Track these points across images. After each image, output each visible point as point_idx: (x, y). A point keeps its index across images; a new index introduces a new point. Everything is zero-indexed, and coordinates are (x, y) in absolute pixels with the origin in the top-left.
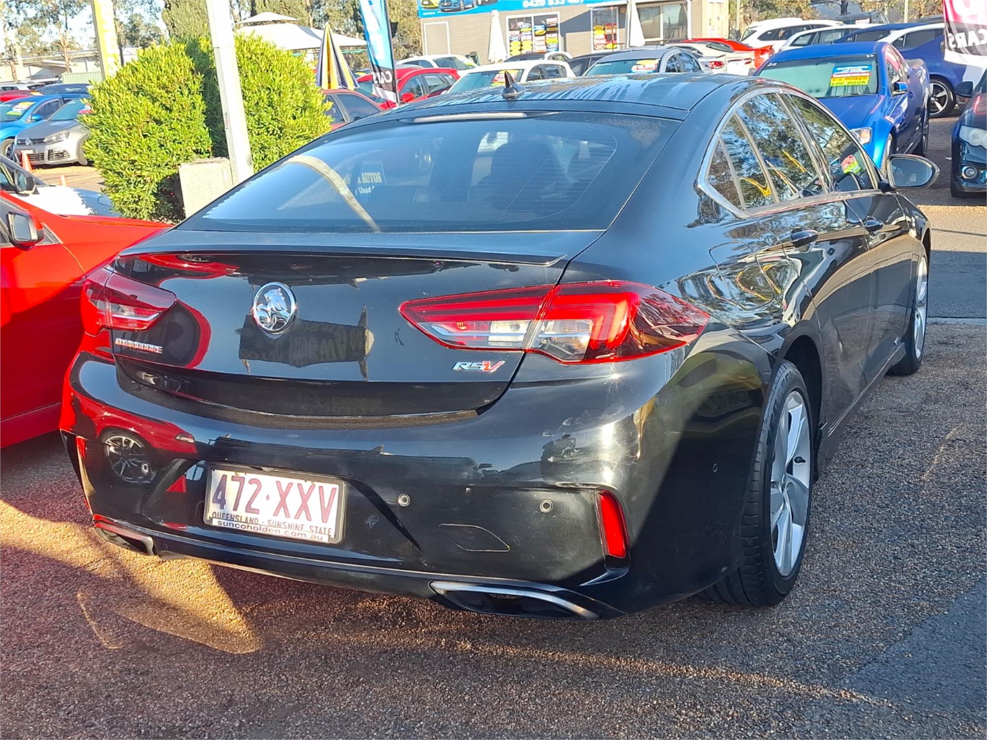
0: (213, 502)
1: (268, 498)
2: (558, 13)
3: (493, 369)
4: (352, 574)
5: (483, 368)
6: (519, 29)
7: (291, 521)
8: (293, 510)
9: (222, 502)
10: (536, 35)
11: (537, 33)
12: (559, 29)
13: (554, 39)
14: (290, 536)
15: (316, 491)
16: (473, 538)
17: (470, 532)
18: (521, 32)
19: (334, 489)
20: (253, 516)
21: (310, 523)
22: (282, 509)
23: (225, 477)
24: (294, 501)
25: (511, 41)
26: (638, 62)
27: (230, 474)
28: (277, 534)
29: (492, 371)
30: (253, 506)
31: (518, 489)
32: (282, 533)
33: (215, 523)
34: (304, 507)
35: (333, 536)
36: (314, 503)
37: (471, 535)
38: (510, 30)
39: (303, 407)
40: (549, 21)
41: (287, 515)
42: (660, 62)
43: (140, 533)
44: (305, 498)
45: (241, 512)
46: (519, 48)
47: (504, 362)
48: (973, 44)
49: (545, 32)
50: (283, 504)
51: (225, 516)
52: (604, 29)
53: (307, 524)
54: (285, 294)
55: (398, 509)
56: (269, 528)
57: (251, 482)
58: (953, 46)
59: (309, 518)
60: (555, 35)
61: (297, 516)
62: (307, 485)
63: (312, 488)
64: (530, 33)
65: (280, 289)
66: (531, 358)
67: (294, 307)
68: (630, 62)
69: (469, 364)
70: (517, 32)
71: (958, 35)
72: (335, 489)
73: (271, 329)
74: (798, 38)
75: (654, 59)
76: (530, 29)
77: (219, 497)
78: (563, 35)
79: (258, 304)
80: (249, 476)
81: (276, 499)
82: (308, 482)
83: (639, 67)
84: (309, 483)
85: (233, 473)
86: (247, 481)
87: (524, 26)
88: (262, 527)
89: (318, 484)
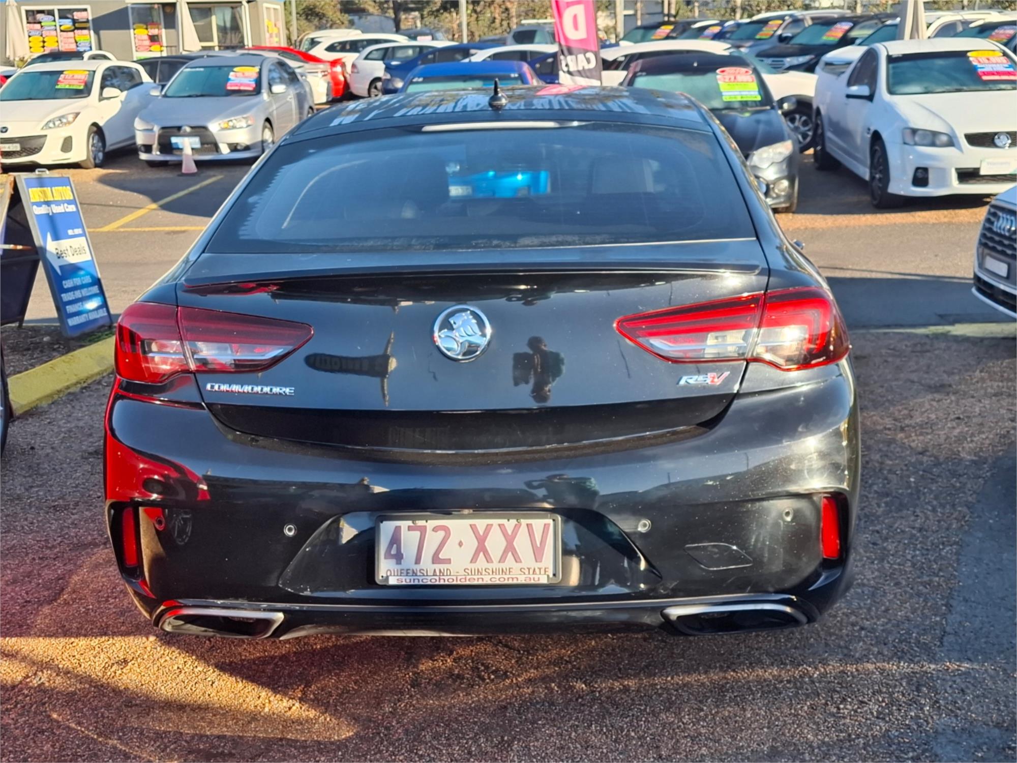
0: (386, 558)
1: (460, 544)
2: (88, 7)
3: (718, 382)
4: (573, 614)
5: (709, 381)
6: (40, 23)
7: (495, 565)
8: (495, 553)
9: (399, 557)
10: (61, 31)
11: (62, 28)
12: (90, 25)
13: (87, 38)
14: (498, 582)
15: (523, 530)
16: (718, 555)
17: (716, 550)
18: (42, 26)
19: (546, 526)
20: (443, 567)
21: (519, 565)
22: (481, 554)
23: (398, 529)
24: (496, 543)
25: (30, 36)
26: (235, 69)
27: (404, 524)
28: (480, 582)
29: (718, 384)
30: (442, 556)
31: (763, 499)
32: (487, 580)
33: (393, 581)
34: (510, 548)
35: (551, 576)
36: (522, 542)
37: (716, 553)
38: (28, 23)
39: (499, 439)
40: (77, 15)
41: (488, 559)
42: (260, 70)
43: (265, 610)
44: (510, 540)
45: (426, 563)
46: (42, 44)
47: (729, 373)
48: (583, 67)
49: (73, 28)
50: (482, 548)
51: (405, 572)
52: (147, 29)
53: (516, 566)
54: (476, 316)
55: (637, 536)
56: (468, 577)
57: (435, 529)
58: (565, 69)
59: (517, 559)
60: (85, 32)
61: (502, 559)
62: (510, 524)
63: (517, 528)
64: (53, 27)
65: (469, 312)
66: (754, 367)
67: (489, 330)
68: (226, 69)
69: (695, 377)
70: (38, 26)
71: (569, 58)
72: (549, 524)
73: (460, 357)
74: (370, 53)
75: (253, 66)
76: (54, 23)
77: (393, 552)
78: (97, 33)
79: (440, 330)
80: (432, 524)
81: (472, 544)
82: (511, 520)
83: (238, 74)
84: (513, 522)
85: (410, 523)
86: (429, 530)
87: (45, 19)
88: (459, 578)
89: (524, 522)
